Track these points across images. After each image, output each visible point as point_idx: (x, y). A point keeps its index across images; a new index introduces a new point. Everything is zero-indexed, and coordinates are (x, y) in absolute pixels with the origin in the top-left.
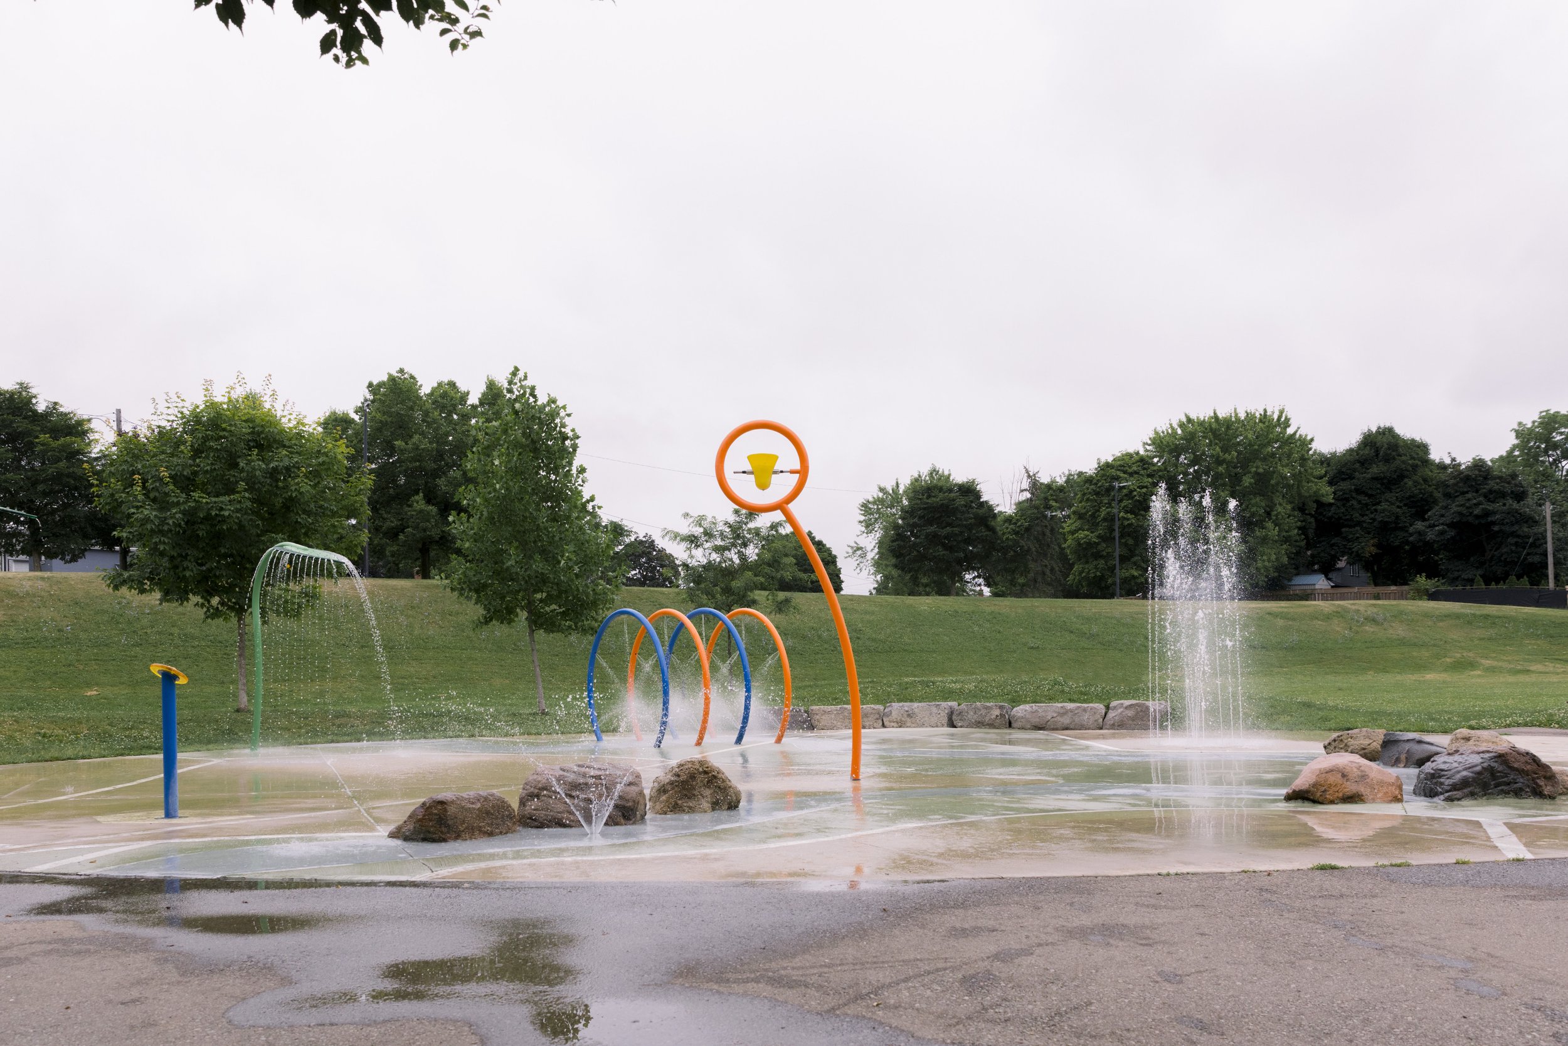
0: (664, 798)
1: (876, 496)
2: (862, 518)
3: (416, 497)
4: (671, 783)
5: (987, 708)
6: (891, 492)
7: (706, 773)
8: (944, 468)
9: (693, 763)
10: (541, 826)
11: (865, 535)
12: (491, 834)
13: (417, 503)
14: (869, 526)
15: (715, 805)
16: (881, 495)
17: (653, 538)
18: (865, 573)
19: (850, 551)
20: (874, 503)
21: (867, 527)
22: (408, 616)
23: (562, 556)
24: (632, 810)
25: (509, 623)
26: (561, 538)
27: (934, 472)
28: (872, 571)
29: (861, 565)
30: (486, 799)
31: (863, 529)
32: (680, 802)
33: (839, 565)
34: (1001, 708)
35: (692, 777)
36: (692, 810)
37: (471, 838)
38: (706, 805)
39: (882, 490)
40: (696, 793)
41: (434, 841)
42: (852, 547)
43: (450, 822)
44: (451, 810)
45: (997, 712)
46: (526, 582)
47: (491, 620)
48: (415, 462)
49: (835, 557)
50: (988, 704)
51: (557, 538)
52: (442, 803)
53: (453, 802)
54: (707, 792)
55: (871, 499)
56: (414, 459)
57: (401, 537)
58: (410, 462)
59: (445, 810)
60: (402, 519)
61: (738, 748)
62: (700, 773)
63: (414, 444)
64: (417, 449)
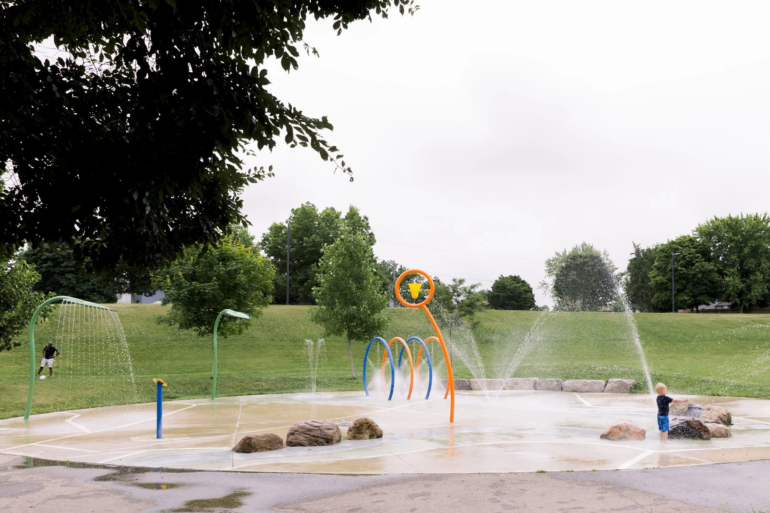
0: (350, 433)
1: (554, 257)
2: (547, 268)
3: (313, 265)
4: (353, 427)
5: (551, 381)
6: (562, 255)
7: (367, 423)
8: (589, 243)
9: (362, 419)
10: (294, 446)
11: (548, 277)
12: (270, 449)
13: (314, 267)
14: (550, 272)
15: (371, 437)
16: (557, 256)
17: (439, 278)
18: (548, 296)
19: (540, 285)
20: (553, 261)
21: (549, 273)
22: (304, 325)
23: (362, 306)
24: (330, 440)
25: (340, 336)
26: (362, 298)
27: (584, 245)
28: (551, 296)
29: (546, 292)
30: (269, 436)
31: (547, 274)
32: (356, 435)
33: (534, 292)
34: (558, 381)
35: (362, 425)
36: (360, 438)
37: (262, 451)
38: (367, 436)
39: (557, 254)
40: (363, 431)
41: (246, 452)
42: (541, 283)
43: (253, 446)
44: (253, 441)
45: (556, 383)
46: (345, 318)
47: (330, 335)
48: (313, 247)
49: (532, 289)
50: (551, 379)
51: (360, 297)
52: (249, 438)
53: (254, 438)
54: (368, 431)
55: (551, 259)
56: (312, 246)
57: (306, 284)
58: (311, 247)
59: (251, 441)
60: (306, 275)
61: (427, 401)
62: (365, 423)
63: (312, 239)
64: (314, 241)
